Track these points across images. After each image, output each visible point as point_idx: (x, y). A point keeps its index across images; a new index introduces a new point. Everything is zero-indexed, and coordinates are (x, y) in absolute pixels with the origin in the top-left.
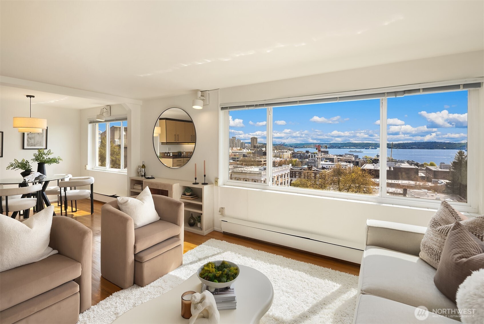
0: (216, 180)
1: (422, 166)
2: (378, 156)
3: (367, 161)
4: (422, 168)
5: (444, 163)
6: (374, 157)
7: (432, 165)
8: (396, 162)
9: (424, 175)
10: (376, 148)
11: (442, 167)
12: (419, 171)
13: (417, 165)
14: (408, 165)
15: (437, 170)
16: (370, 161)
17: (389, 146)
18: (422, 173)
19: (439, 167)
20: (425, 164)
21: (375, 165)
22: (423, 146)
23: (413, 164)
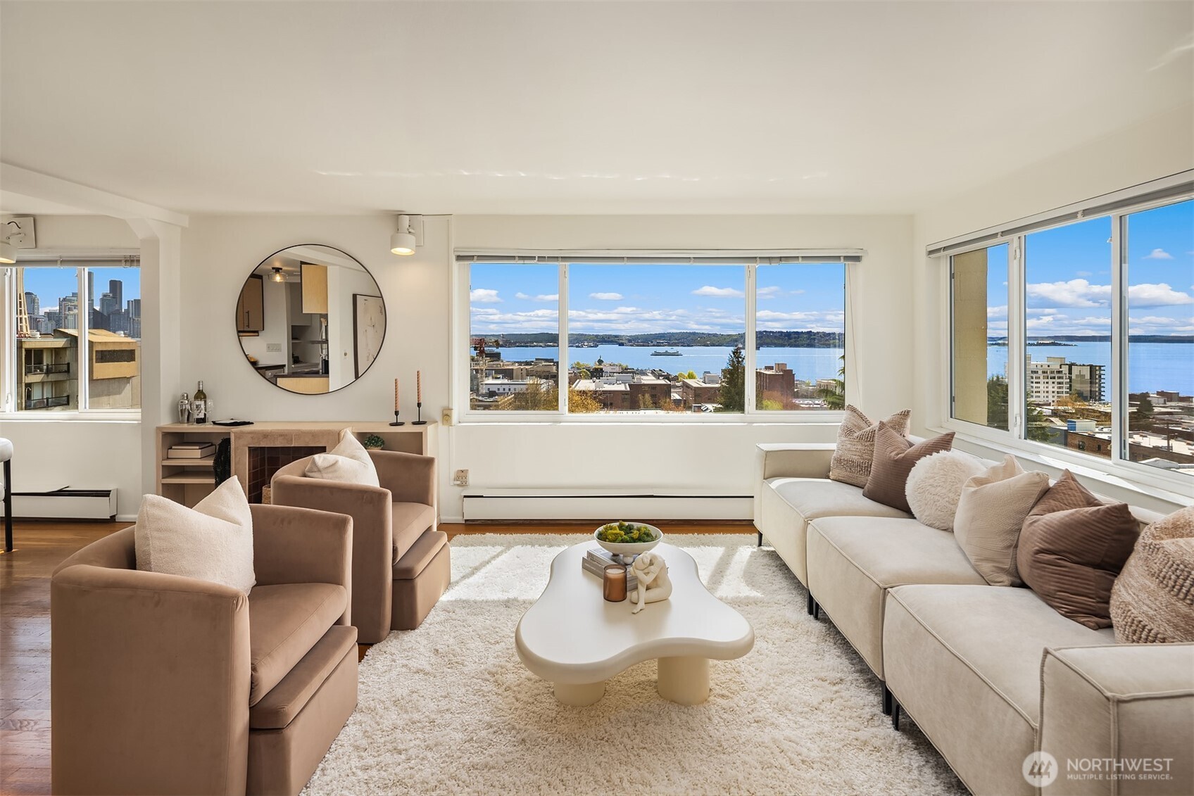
0: (446, 412)
1: (676, 379)
2: (600, 362)
3: (580, 373)
4: (677, 384)
5: (709, 373)
6: (593, 364)
7: (691, 376)
8: (634, 372)
9: (678, 397)
10: (596, 346)
11: (706, 380)
12: (672, 390)
13: (667, 377)
14: (654, 378)
15: (699, 386)
16: (587, 373)
17: (621, 341)
18: (676, 392)
19: (702, 380)
20: (681, 375)
21: (598, 381)
22: (676, 339)
23: (662, 376)
